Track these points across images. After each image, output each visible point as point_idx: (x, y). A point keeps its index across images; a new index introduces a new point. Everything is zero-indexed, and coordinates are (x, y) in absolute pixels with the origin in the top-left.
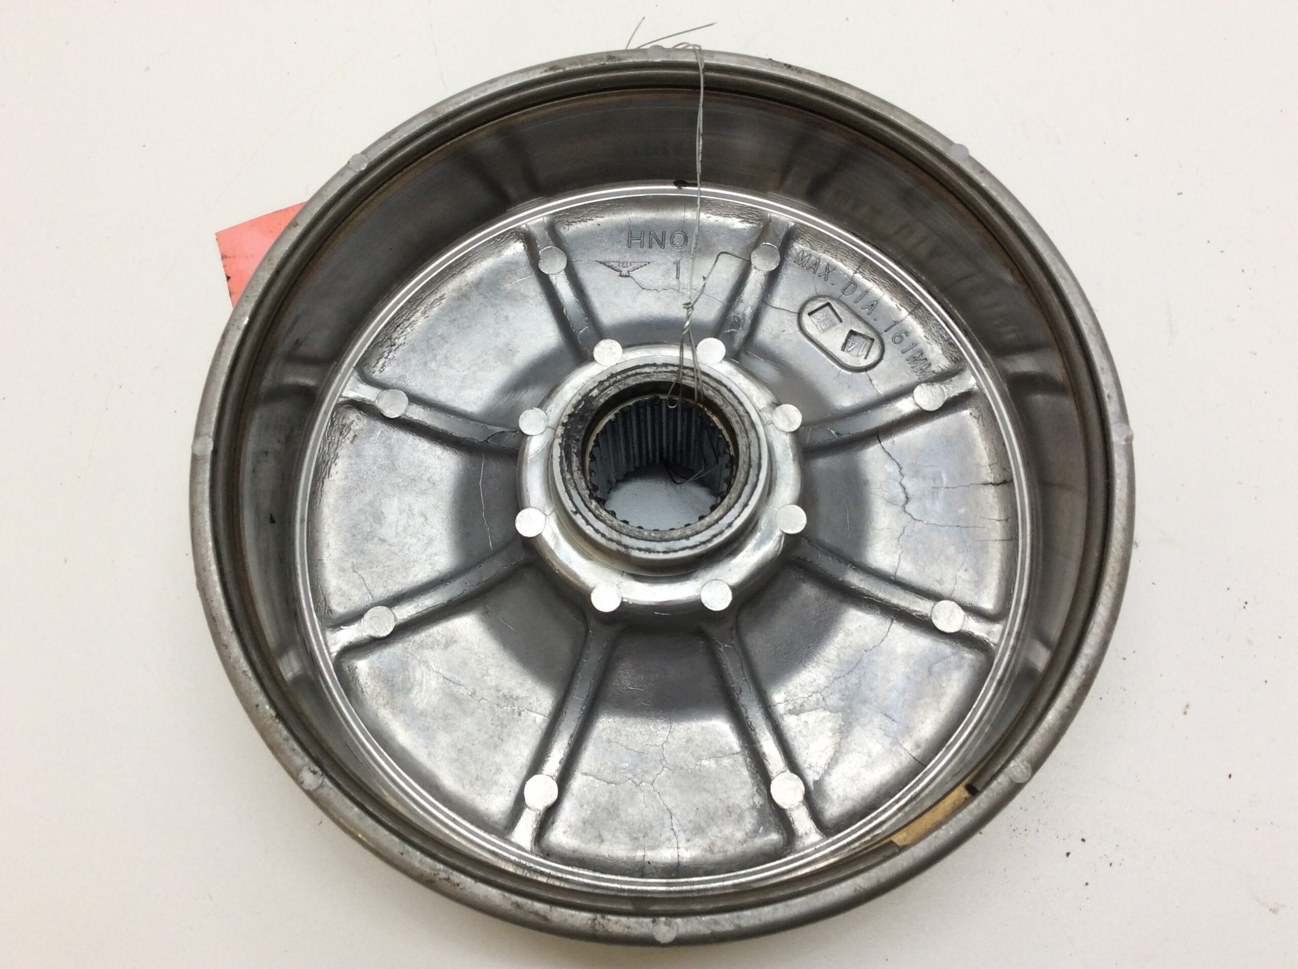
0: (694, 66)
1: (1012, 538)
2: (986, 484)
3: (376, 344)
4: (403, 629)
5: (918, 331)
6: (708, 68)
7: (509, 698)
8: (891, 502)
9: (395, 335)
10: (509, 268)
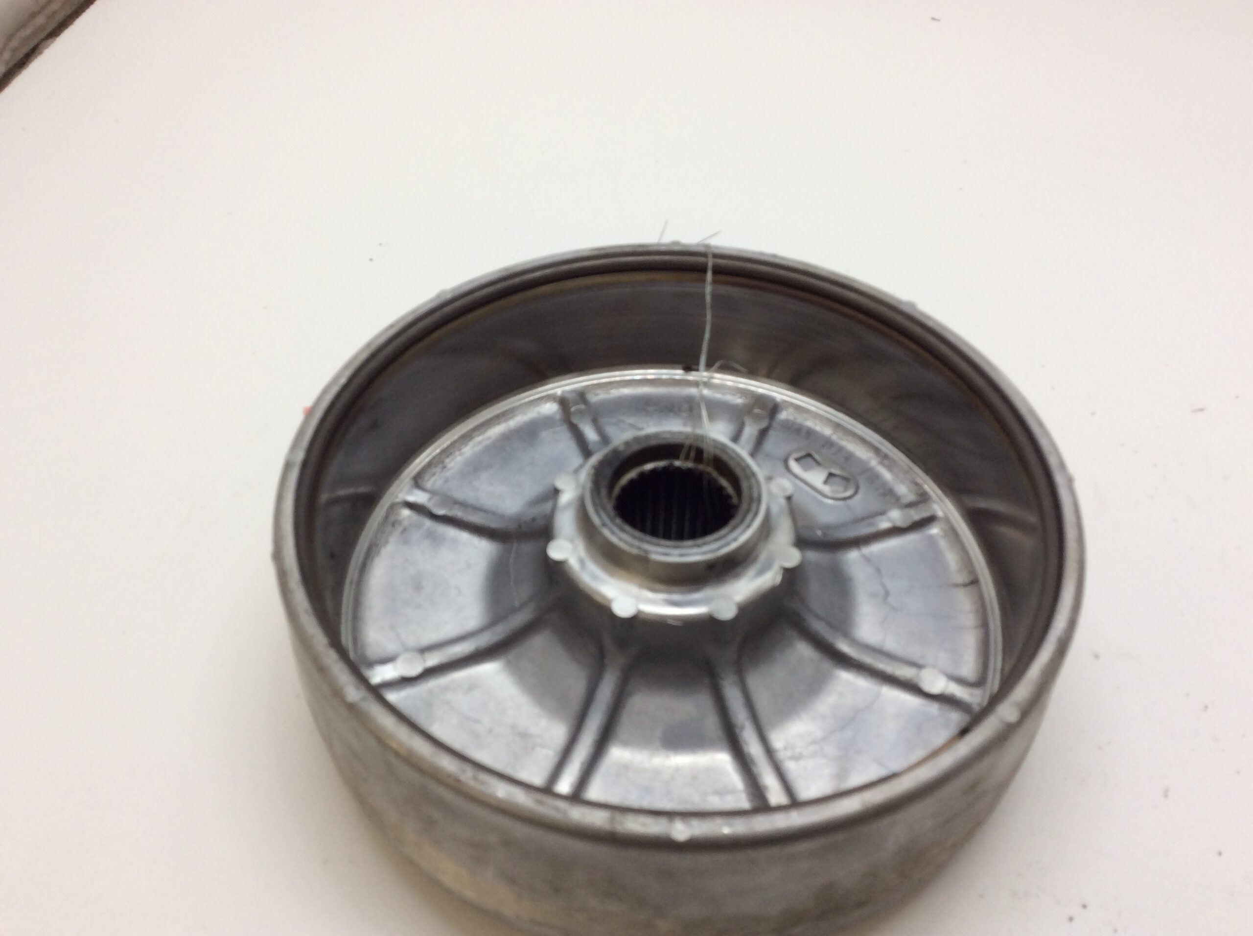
0: (704, 255)
1: (984, 625)
2: (956, 585)
3: (430, 465)
4: (430, 673)
5: (887, 475)
6: (715, 256)
7: (524, 735)
8: (873, 595)
9: (447, 460)
10: (546, 422)
